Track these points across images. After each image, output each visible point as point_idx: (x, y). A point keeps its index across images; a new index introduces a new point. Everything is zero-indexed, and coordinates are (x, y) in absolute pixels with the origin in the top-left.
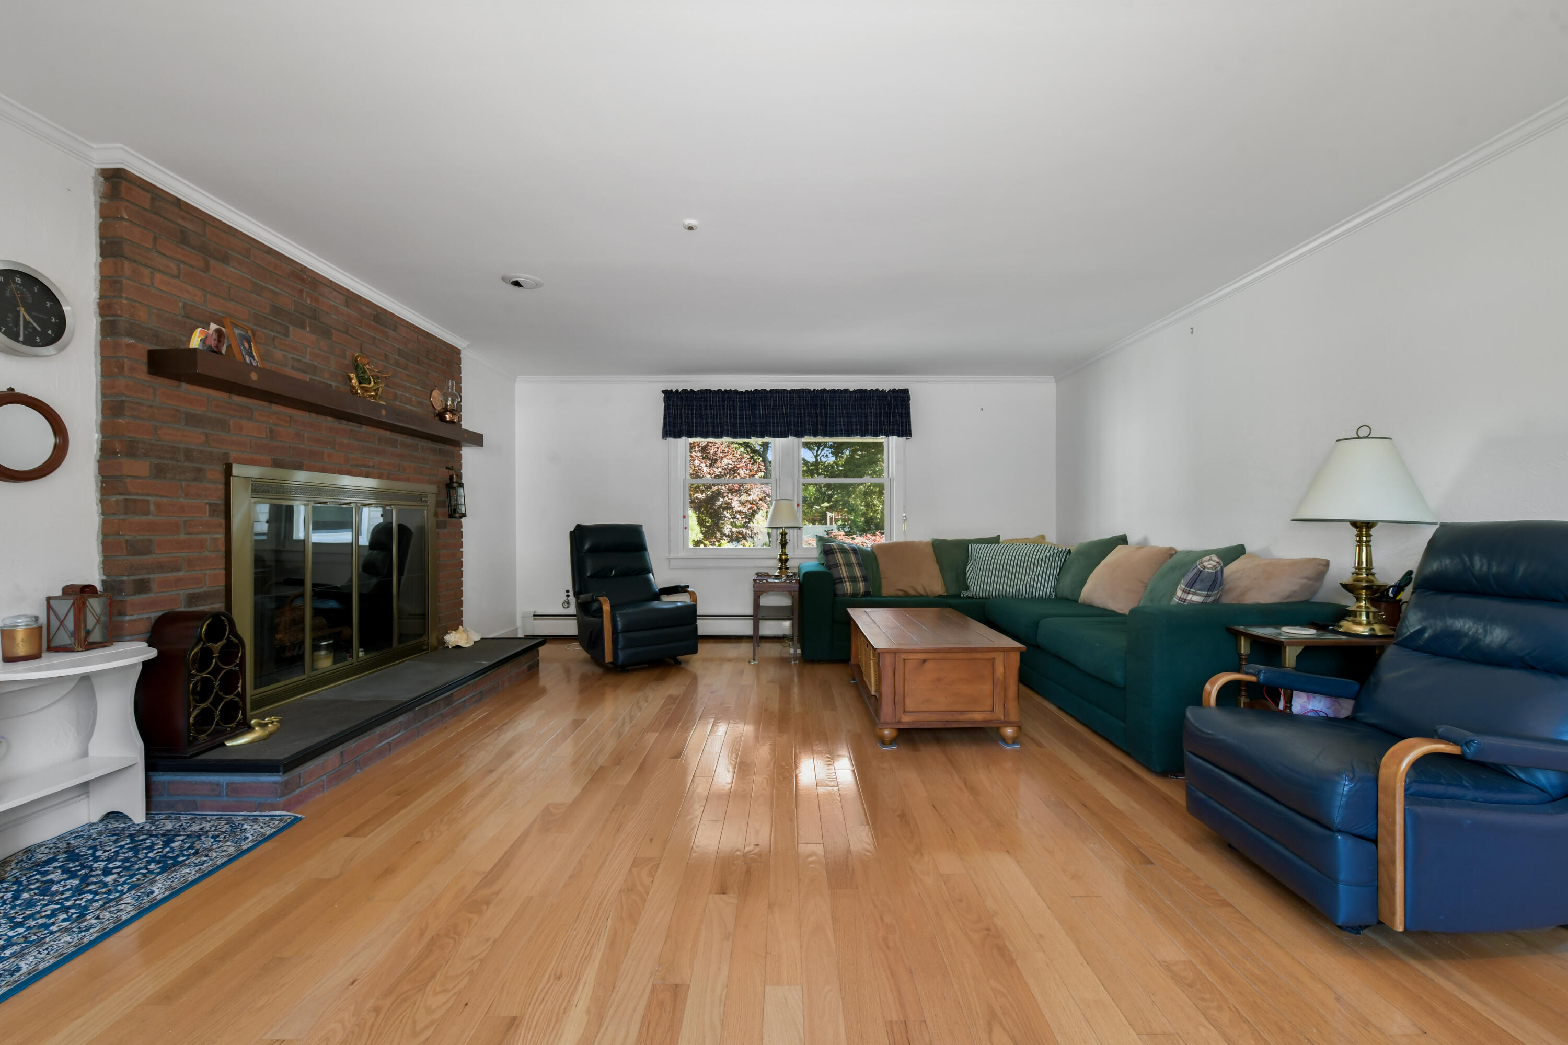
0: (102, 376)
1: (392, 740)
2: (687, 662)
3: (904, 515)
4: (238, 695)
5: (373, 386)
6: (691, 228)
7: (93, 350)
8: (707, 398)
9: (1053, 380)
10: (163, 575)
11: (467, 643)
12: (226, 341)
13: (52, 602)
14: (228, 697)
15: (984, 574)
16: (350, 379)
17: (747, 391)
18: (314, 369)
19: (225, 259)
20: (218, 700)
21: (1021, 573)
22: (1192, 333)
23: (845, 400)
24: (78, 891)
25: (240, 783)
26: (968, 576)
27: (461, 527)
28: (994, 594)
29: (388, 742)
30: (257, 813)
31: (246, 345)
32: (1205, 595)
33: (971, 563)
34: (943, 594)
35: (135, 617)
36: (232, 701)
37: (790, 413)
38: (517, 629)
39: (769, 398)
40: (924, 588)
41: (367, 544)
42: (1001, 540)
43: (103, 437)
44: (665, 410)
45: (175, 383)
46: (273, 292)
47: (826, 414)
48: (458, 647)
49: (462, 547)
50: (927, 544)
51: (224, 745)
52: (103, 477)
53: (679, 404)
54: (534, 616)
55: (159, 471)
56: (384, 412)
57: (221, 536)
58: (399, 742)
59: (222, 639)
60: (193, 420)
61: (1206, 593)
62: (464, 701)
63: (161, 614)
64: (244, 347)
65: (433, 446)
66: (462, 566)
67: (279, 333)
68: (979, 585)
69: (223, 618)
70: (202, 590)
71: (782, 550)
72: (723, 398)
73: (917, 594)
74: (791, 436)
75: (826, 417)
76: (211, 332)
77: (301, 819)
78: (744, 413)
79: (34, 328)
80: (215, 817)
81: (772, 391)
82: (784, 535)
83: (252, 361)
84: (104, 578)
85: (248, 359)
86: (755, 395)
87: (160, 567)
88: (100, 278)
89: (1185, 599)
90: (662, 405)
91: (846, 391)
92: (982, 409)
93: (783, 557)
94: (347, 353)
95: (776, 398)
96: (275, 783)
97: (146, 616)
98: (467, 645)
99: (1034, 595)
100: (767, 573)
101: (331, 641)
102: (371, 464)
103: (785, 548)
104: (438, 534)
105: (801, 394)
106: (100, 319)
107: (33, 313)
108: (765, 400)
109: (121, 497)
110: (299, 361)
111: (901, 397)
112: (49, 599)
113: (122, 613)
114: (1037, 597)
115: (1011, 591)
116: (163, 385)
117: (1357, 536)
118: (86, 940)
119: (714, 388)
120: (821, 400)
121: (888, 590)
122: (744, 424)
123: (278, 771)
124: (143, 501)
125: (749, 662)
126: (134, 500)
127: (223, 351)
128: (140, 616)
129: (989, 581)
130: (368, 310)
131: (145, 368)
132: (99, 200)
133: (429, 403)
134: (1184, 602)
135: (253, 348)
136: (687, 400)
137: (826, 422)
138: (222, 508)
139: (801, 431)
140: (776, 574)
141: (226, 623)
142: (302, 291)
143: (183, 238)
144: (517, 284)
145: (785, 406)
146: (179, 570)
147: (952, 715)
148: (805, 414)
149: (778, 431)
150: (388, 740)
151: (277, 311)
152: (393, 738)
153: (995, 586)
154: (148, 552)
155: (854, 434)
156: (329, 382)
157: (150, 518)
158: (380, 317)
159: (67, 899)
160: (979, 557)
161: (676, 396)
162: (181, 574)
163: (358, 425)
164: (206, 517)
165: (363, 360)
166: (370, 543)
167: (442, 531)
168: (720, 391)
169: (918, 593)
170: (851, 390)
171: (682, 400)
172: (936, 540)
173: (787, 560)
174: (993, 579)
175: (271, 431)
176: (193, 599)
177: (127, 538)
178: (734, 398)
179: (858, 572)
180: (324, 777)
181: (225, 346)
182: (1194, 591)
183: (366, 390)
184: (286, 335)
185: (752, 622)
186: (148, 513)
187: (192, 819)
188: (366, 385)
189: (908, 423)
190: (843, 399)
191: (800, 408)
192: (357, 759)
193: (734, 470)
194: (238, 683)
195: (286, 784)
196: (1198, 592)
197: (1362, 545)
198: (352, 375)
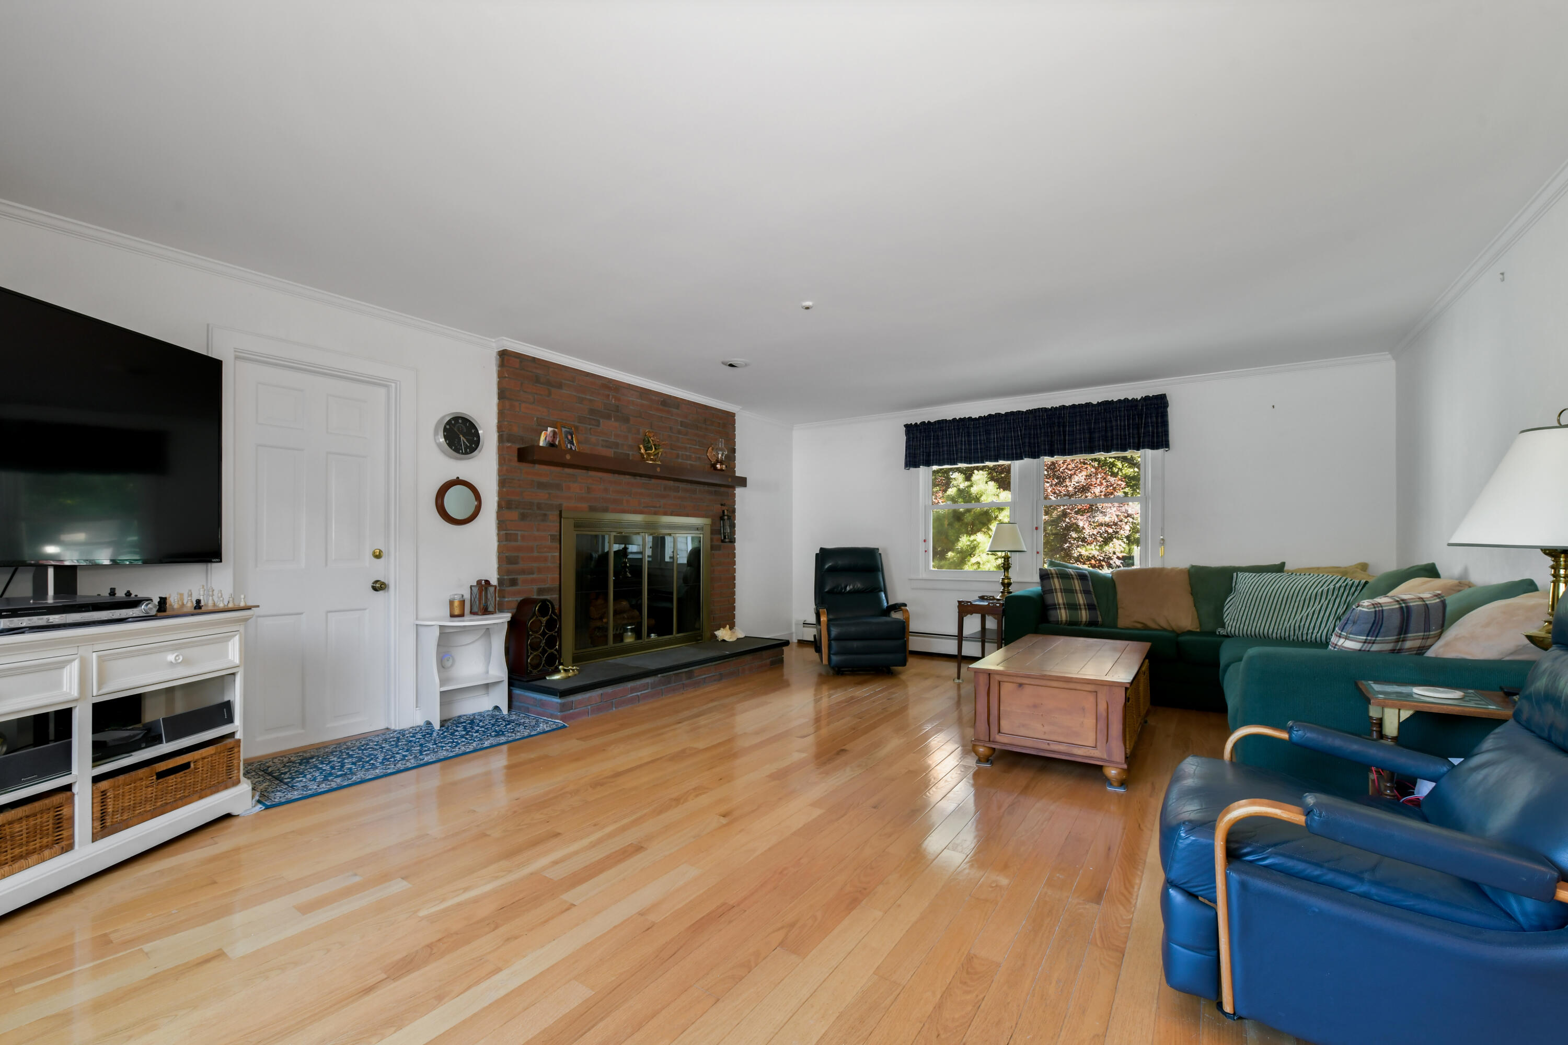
0: (499, 465)
1: (641, 694)
2: (899, 673)
3: (1162, 537)
4: (556, 650)
5: (654, 452)
6: (807, 308)
7: (495, 451)
8: (943, 427)
9: (1389, 356)
10: (525, 576)
11: (730, 638)
12: (558, 436)
13: (473, 588)
14: (550, 651)
15: (1243, 608)
16: (640, 449)
17: (980, 417)
18: (616, 445)
19: (560, 386)
20: (544, 651)
21: (1291, 610)
22: (1503, 280)
23: (1086, 414)
24: (462, 736)
25: (545, 700)
26: (1224, 611)
27: (735, 549)
28: (1249, 632)
29: (637, 695)
30: (550, 719)
31: (570, 437)
32: (1364, 641)
33: (1234, 595)
34: (1195, 630)
35: (510, 599)
36: (552, 653)
37: (1024, 434)
38: (792, 633)
39: (1003, 422)
40: (1168, 621)
41: (685, 561)
42: (1286, 568)
43: (499, 499)
44: (907, 442)
45: (532, 465)
46: (591, 401)
47: (1064, 432)
48: (724, 641)
49: (735, 565)
50: (1181, 572)
51: (546, 678)
52: (499, 521)
53: (918, 435)
54: (804, 624)
55: (523, 517)
56: (658, 470)
57: (557, 554)
58: (646, 697)
59: (547, 616)
60: (541, 486)
61: (1365, 638)
62: (705, 678)
63: (521, 599)
64: (568, 438)
65: (710, 489)
66: (735, 580)
67: (593, 425)
68: (1235, 621)
69: (548, 603)
70: (546, 586)
71: (1005, 574)
72: (958, 426)
73: (1157, 627)
74: (1025, 457)
75: (1065, 436)
76: (548, 432)
77: (566, 727)
78: (978, 438)
79: (467, 445)
80: (533, 718)
81: (1007, 414)
82: (1006, 559)
83: (572, 446)
84: (498, 577)
85: (569, 446)
86: (989, 420)
87: (523, 572)
88: (498, 411)
89: (1336, 645)
90: (903, 438)
91: (1088, 405)
92: (1273, 406)
93: (1006, 581)
94: (641, 430)
95: (1010, 420)
96: (557, 703)
97: (516, 599)
98: (731, 640)
99: (1304, 638)
100: (993, 597)
101: (633, 626)
102: (658, 505)
103: (1008, 572)
104: (713, 554)
105: (1037, 414)
106: (498, 434)
107: (466, 437)
108: (999, 424)
109: (505, 532)
110: (607, 441)
111: (1155, 404)
112: (471, 587)
113: (504, 597)
114: (1309, 641)
115: (1275, 631)
116: (525, 467)
117: (1552, 567)
118: (449, 756)
119: (949, 417)
120: (1059, 418)
121: (1124, 621)
122: (978, 449)
123: (556, 695)
124: (515, 534)
125: (954, 680)
126: (511, 534)
127: (557, 443)
128: (513, 599)
129: (1248, 617)
130: (657, 398)
131: (516, 459)
132: (498, 369)
133: (706, 457)
134: (1335, 648)
135: (574, 439)
136: (925, 432)
137: (1065, 440)
138: (558, 537)
139: (1038, 452)
140: (998, 598)
141: (550, 606)
142: (609, 395)
143: (537, 380)
144: (731, 365)
145: (1020, 427)
146: (533, 573)
147: (1048, 744)
148: (1041, 433)
149: (1013, 454)
150: (639, 693)
151: (592, 411)
152: (643, 692)
153: (1255, 625)
154: (516, 563)
155: (1096, 450)
156: (627, 452)
157: (519, 543)
158: (667, 402)
159: (456, 739)
160: (1241, 588)
161: (915, 429)
162: (534, 576)
163: (649, 479)
164: (549, 543)
165: (650, 434)
166: (687, 561)
167: (716, 552)
168: (954, 420)
169: (1161, 627)
170: (1095, 403)
171: (920, 432)
172: (1193, 567)
173: (1009, 584)
174: (1253, 615)
175: (588, 488)
176: (540, 591)
177: (507, 555)
178: (969, 425)
179: (1081, 599)
180: (589, 707)
181: (558, 440)
182: (1345, 634)
183: (649, 455)
184: (598, 426)
185: (980, 643)
186: (516, 540)
187: (524, 717)
188: (650, 452)
189: (1166, 433)
190: (1084, 413)
191: (1037, 429)
192: (614, 701)
193: (1084, 489)
194: (557, 643)
195: (563, 705)
196: (1351, 636)
197: (1559, 581)
198: (641, 446)
